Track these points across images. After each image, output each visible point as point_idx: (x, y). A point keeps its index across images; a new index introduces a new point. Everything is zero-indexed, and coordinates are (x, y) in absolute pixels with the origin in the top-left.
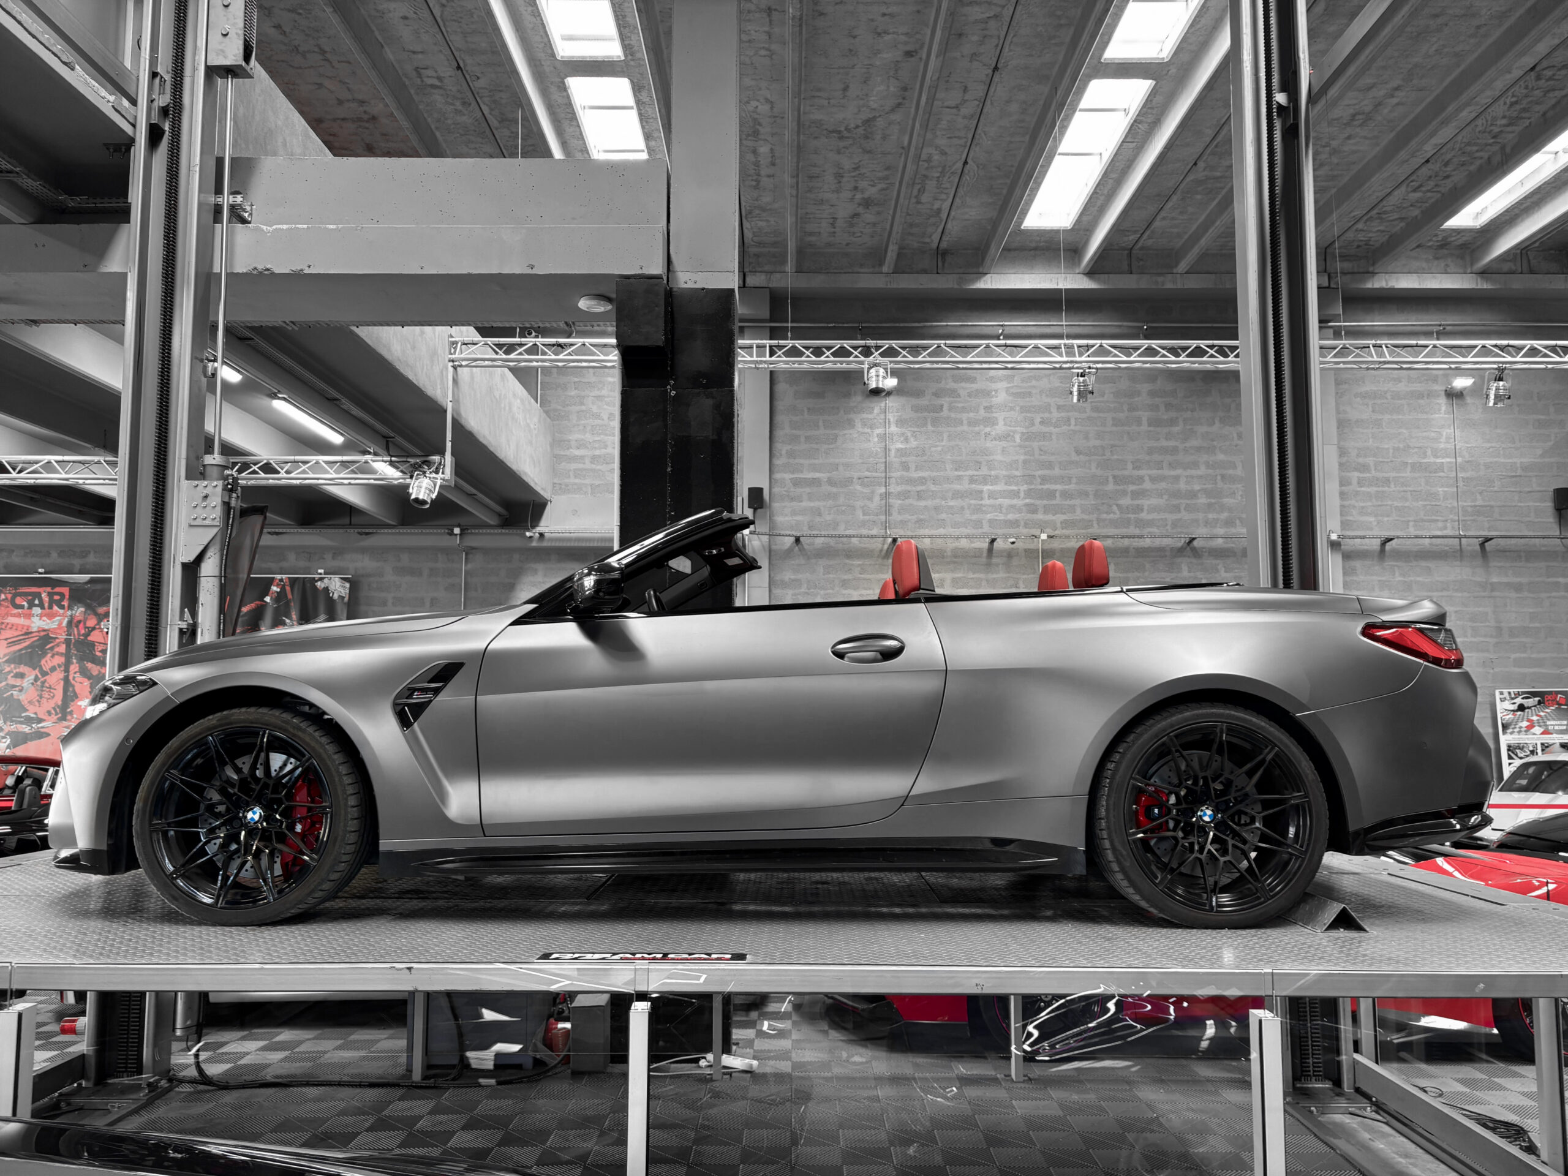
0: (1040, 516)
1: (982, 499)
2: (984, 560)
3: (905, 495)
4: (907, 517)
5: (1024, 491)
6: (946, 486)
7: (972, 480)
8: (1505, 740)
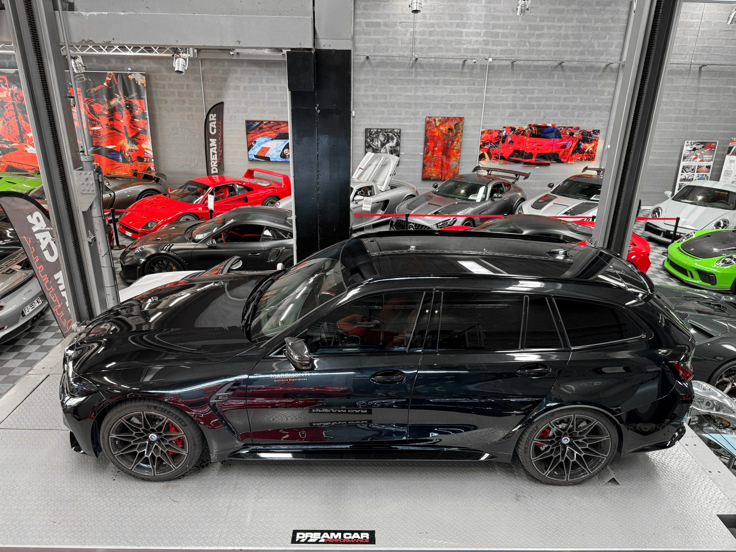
0: (490, 47)
1: (462, 36)
2: (460, 70)
3: (423, 33)
4: (423, 45)
5: (484, 33)
6: (444, 29)
7: (458, 25)
8: (683, 164)
